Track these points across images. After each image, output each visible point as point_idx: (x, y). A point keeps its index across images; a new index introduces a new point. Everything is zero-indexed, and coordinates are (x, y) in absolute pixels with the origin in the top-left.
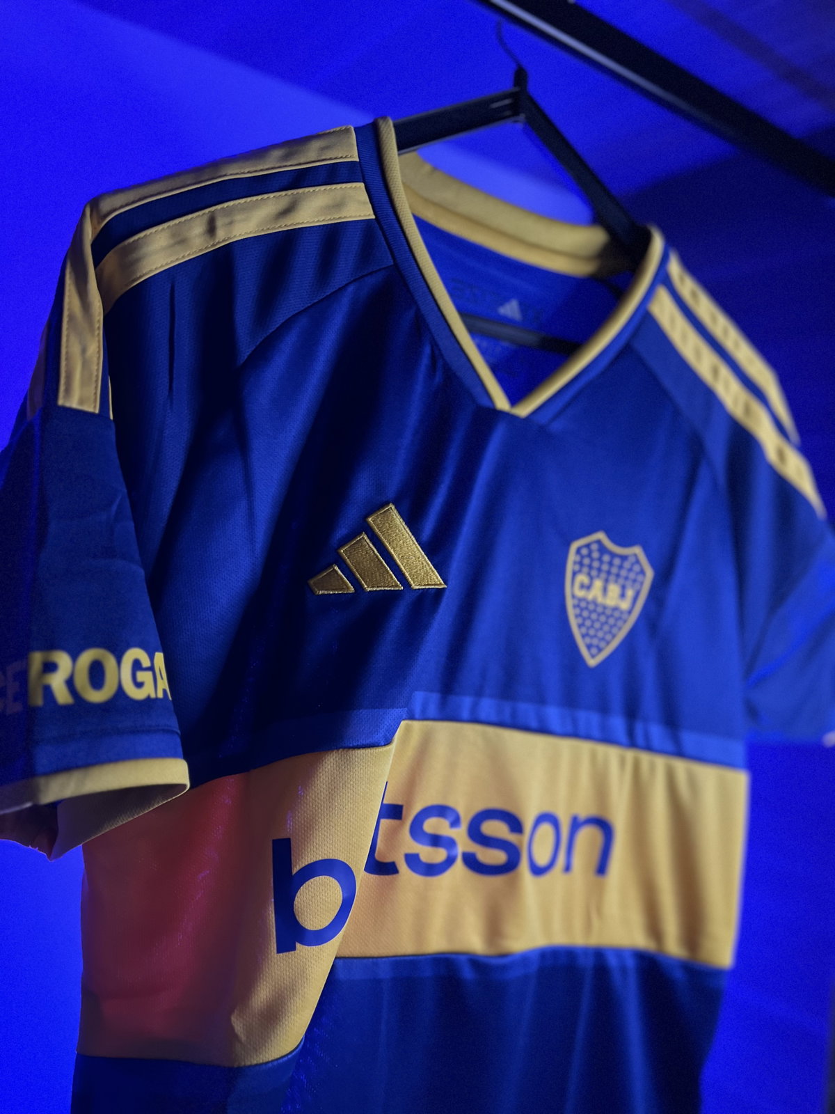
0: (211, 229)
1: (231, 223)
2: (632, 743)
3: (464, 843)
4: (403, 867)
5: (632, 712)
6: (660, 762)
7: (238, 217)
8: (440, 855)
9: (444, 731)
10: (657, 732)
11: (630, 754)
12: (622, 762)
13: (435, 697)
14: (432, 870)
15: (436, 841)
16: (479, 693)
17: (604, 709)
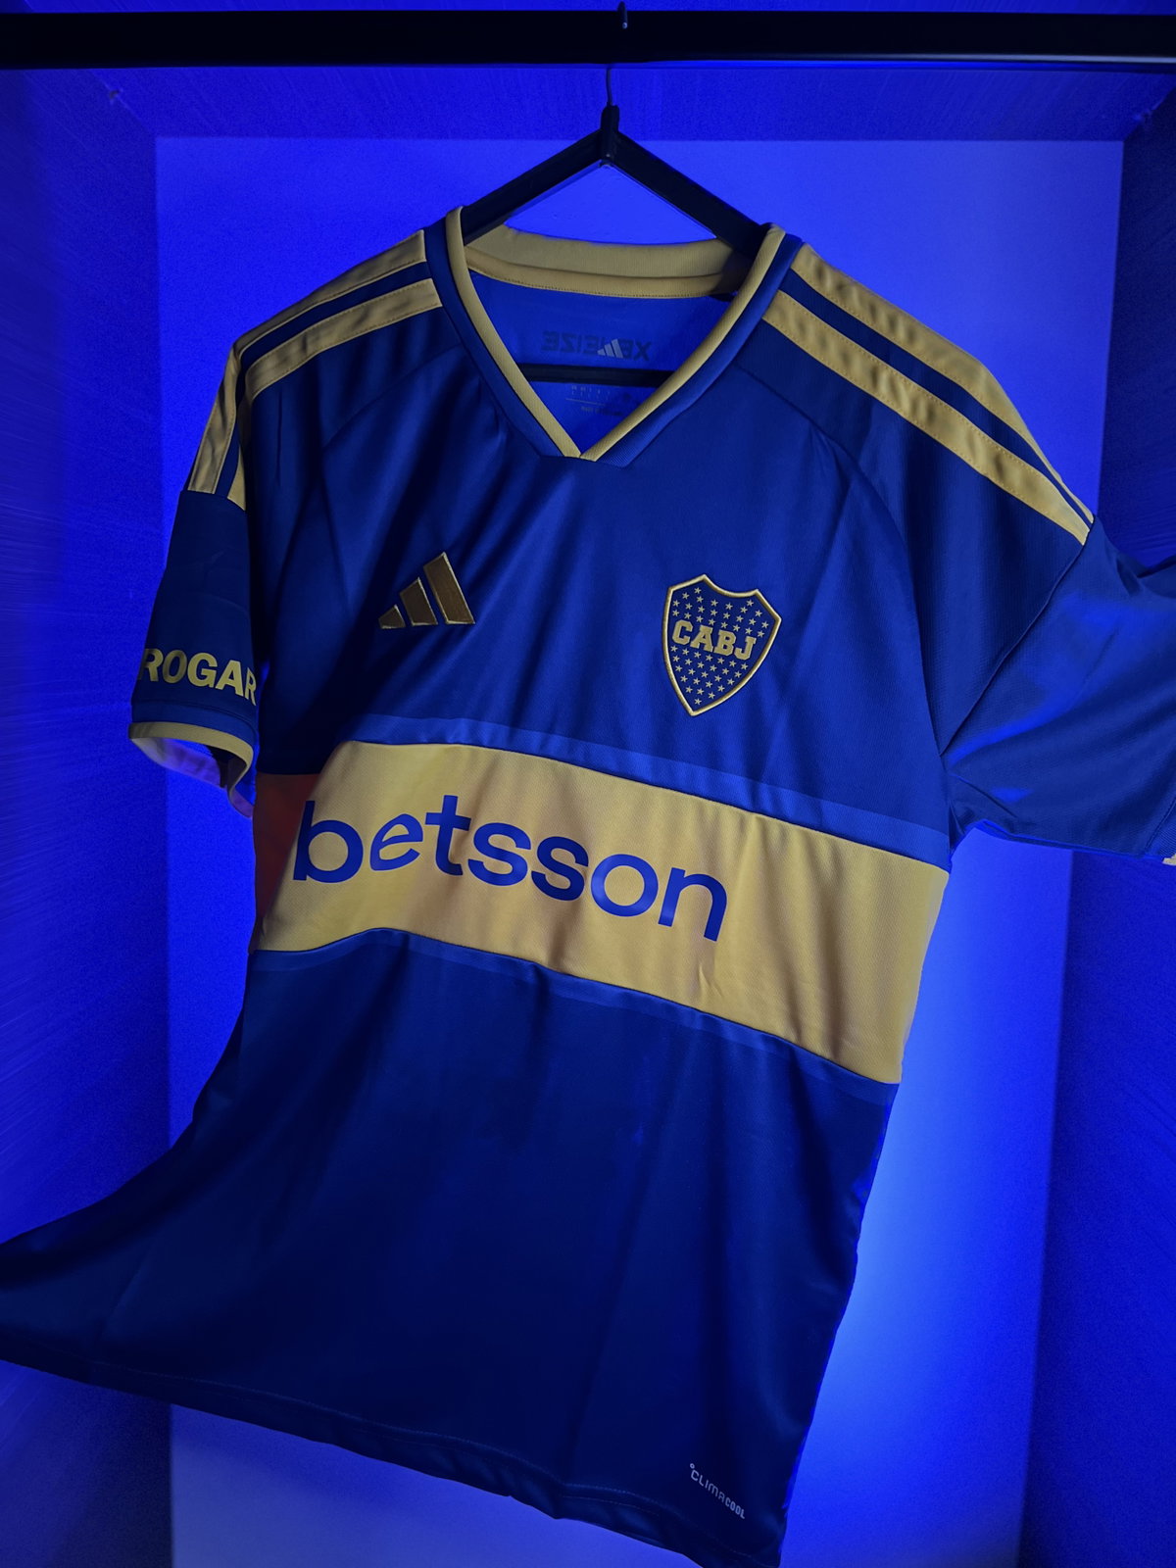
0: (304, 347)
1: (318, 339)
2: (756, 808)
3: (533, 864)
4: (466, 869)
5: (754, 772)
6: (795, 832)
7: (322, 333)
8: (506, 868)
9: (510, 759)
10: (789, 798)
11: (753, 820)
12: (742, 826)
13: (504, 730)
14: (495, 879)
15: (501, 855)
16: (550, 730)
17: (714, 762)
